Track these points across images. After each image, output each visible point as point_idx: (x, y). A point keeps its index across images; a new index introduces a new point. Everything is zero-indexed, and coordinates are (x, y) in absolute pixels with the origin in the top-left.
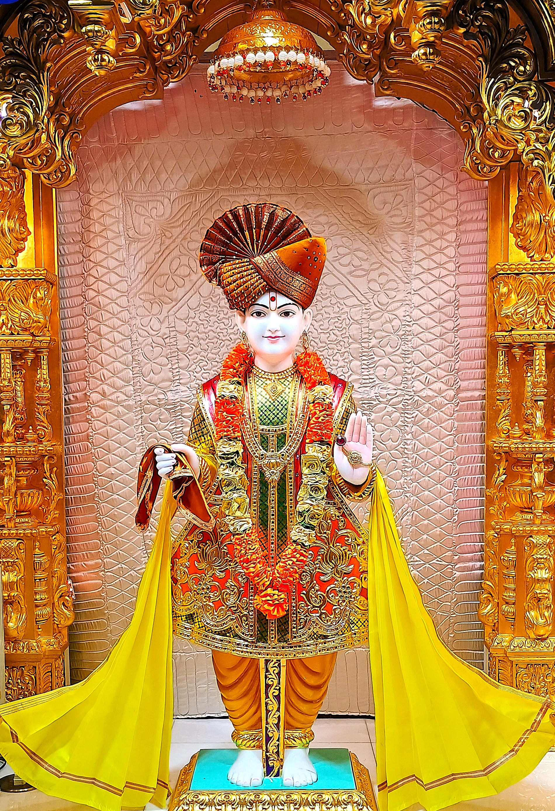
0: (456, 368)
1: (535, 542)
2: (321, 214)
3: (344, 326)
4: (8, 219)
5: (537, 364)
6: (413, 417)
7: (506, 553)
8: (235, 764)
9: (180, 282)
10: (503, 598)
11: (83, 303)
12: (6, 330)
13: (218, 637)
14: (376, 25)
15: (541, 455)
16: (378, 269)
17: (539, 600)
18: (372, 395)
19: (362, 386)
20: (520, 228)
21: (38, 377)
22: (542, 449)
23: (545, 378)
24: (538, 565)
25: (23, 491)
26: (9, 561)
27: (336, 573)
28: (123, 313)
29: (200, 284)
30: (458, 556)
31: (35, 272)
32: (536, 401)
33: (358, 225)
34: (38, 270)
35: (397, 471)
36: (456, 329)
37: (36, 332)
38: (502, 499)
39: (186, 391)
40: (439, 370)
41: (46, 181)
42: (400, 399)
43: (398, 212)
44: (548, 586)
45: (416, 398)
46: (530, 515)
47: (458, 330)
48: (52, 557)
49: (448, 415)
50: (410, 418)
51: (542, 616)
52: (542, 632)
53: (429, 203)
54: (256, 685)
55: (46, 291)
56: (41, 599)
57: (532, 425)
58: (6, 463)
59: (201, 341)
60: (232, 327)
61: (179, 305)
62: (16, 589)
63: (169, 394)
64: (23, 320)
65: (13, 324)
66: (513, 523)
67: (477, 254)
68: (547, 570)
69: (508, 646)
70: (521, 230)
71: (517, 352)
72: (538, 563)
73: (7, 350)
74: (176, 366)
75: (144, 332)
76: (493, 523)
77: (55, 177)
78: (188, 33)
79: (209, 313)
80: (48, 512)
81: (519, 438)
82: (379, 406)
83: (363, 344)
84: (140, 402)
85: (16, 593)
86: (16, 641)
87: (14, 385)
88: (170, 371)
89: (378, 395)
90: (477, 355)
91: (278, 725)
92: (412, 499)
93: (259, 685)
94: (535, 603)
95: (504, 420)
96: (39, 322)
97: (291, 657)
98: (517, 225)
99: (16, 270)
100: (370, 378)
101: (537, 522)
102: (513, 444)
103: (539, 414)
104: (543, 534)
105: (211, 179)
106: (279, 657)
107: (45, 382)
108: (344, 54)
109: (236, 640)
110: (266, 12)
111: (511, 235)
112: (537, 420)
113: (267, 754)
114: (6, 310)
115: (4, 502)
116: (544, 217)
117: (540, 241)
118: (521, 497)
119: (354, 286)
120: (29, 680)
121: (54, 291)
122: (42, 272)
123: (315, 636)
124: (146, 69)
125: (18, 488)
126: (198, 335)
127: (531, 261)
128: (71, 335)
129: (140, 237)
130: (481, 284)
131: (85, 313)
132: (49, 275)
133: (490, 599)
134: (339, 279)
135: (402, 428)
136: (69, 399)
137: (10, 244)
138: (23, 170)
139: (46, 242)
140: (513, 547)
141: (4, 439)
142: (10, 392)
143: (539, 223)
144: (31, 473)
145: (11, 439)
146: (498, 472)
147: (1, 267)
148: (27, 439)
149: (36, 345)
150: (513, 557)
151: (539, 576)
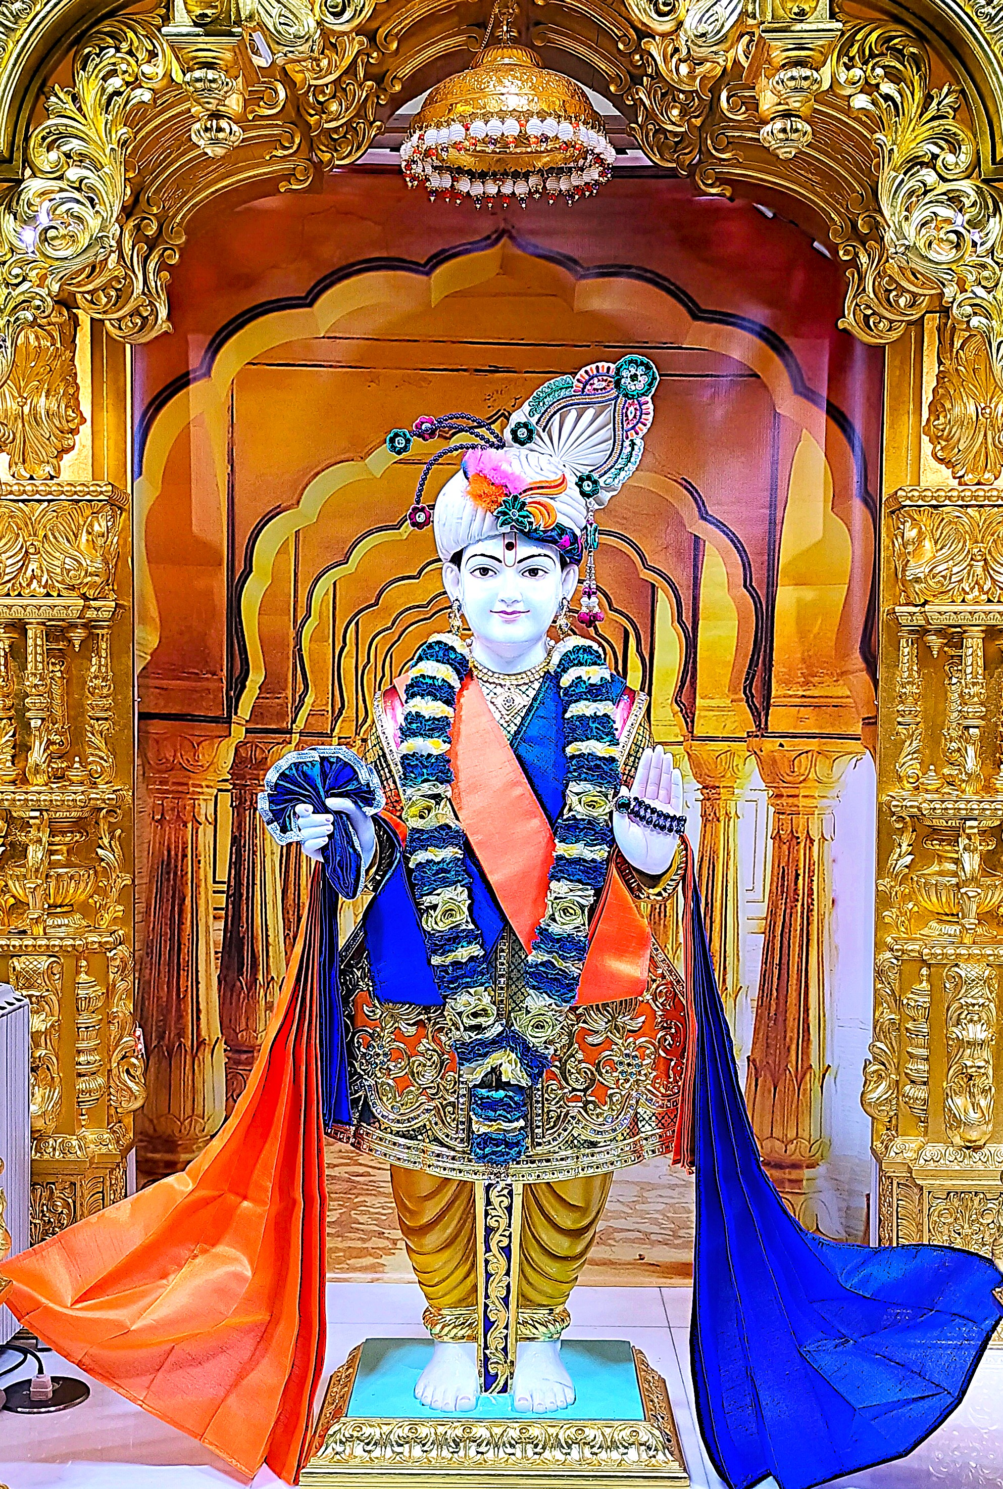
1: (963, 975)
4: (47, 397)
7: (912, 993)
8: (427, 1369)
10: (906, 1074)
12: (37, 589)
13: (402, 1141)
14: (696, 77)
15: (975, 823)
17: (971, 1077)
20: (941, 427)
21: (93, 670)
22: (976, 812)
23: (983, 687)
24: (969, 1017)
25: (60, 870)
26: (33, 995)
27: (614, 1031)
31: (92, 488)
32: (967, 728)
34: (97, 485)
37: (91, 593)
38: (907, 898)
41: (114, 332)
44: (986, 1054)
46: (954, 928)
48: (110, 990)
51: (976, 1106)
52: (973, 1134)
54: (468, 1225)
55: (109, 521)
56: (89, 1063)
57: (960, 770)
58: (31, 821)
62: (43, 1045)
64: (69, 570)
65: (51, 577)
66: (926, 941)
68: (985, 1026)
69: (916, 1159)
70: (943, 430)
71: (934, 641)
72: (969, 1015)
73: (38, 623)
76: (890, 940)
77: (131, 325)
78: (369, 83)
80: (105, 907)
81: (937, 791)
85: (44, 1052)
86: (41, 1138)
87: (49, 685)
91: (506, 1300)
93: (474, 1228)
94: (962, 1083)
95: (911, 759)
96: (97, 576)
97: (532, 1179)
98: (936, 423)
99: (59, 484)
101: (967, 940)
102: (925, 802)
103: (971, 750)
104: (978, 961)
106: (510, 1179)
108: (637, 123)
109: (434, 1147)
110: (505, 50)
111: (925, 439)
112: (969, 760)
113: (487, 1352)
114: (39, 553)
115: (27, 891)
116: (982, 409)
117: (975, 450)
118: (938, 896)
120: (64, 1208)
121: (125, 521)
122: (104, 489)
123: (576, 1142)
124: (293, 143)
125: (52, 865)
127: (960, 484)
132: (117, 495)
133: (884, 1075)
137: (48, 439)
138: (74, 311)
139: (112, 436)
140: (924, 984)
141: (30, 778)
142: (42, 695)
143: (974, 419)
144: (75, 839)
145: (41, 779)
146: (898, 850)
147: (32, 478)
148: (70, 780)
149: (91, 614)
150: (924, 1000)
151: (971, 1036)
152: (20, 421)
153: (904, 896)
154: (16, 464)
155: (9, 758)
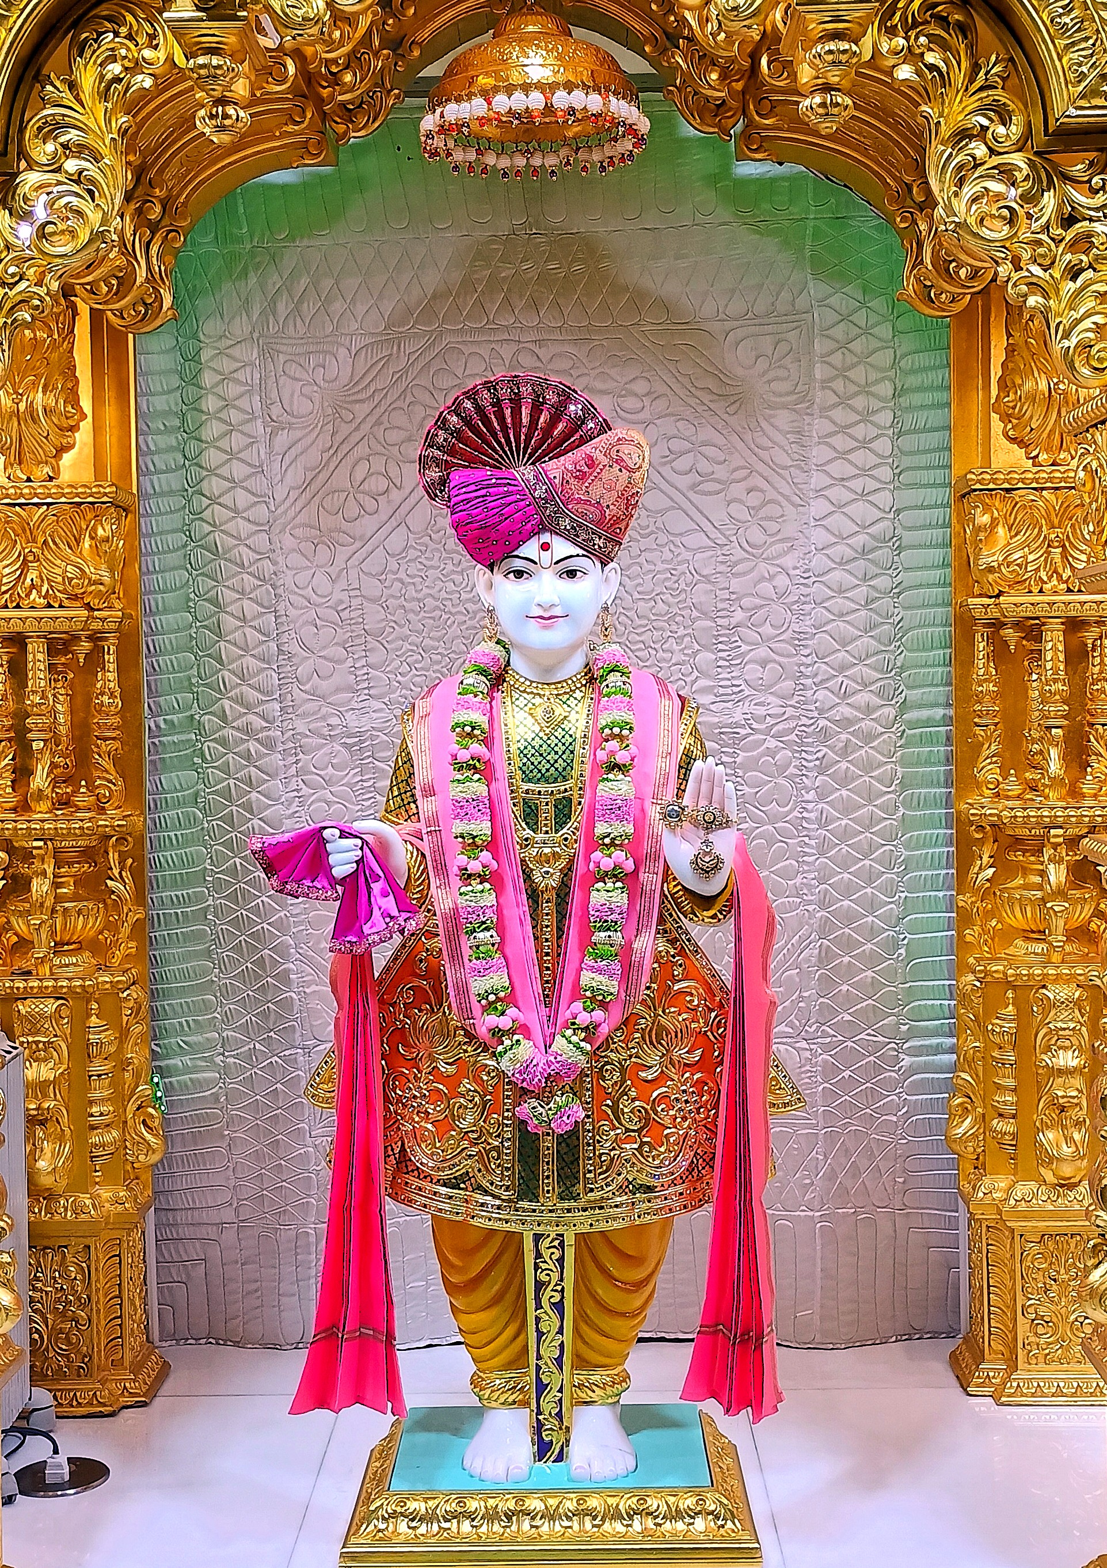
0: (899, 664)
1: (1052, 997)
2: (637, 377)
3: (683, 586)
4: (44, 392)
5: (1048, 658)
6: (817, 759)
7: (997, 1018)
8: (475, 1439)
9: (370, 504)
10: (993, 1106)
11: (185, 546)
12: (37, 599)
13: (443, 1190)
14: (734, 40)
15: (1060, 831)
16: (745, 478)
17: (1063, 1109)
18: (738, 717)
19: (718, 699)
20: (1011, 404)
21: (98, 686)
22: (1061, 819)
23: (1064, 685)
24: (1059, 1043)
25: (66, 905)
26: (40, 1042)
27: (669, 1066)
28: (259, 564)
29: (408, 509)
30: (907, 1027)
31: (94, 490)
32: (1049, 728)
33: (706, 398)
34: (100, 486)
35: (788, 862)
36: (898, 590)
37: (95, 602)
38: (989, 914)
39: (381, 710)
40: (864, 669)
41: (115, 321)
42: (793, 725)
43: (782, 373)
44: (1078, 1082)
45: (822, 723)
46: (1041, 946)
47: (900, 594)
48: (124, 1034)
49: (883, 755)
50: (811, 761)
51: (1069, 1140)
52: (1067, 1170)
53: (841, 356)
54: (517, 1281)
55: (114, 524)
56: (102, 1115)
57: (1043, 774)
58: (35, 852)
59: (411, 616)
60: (468, 589)
61: (368, 547)
62: (52, 1095)
63: (348, 715)
64: (70, 580)
65: (52, 587)
66: (1011, 961)
67: (934, 450)
68: (1077, 1052)
69: (1005, 1200)
70: (1014, 408)
71: (1010, 634)
72: (1057, 1040)
73: (38, 637)
74: (363, 662)
75: (300, 599)
76: (971, 960)
77: (134, 314)
78: (385, 52)
79: (425, 562)
80: (117, 944)
81: (1019, 797)
82: (751, 738)
83: (720, 621)
84: (292, 732)
85: (53, 1103)
86: (50, 1196)
87: (51, 703)
88: (351, 673)
89: (749, 716)
90: (936, 639)
91: (559, 1361)
92: (818, 915)
93: (523, 1283)
94: (1054, 1115)
95: (990, 764)
96: (101, 584)
97: (586, 1229)
98: (1006, 399)
99: (58, 486)
100: (733, 685)
101: (1056, 958)
102: (1006, 810)
103: (1054, 753)
104: (1068, 982)
105: (428, 311)
106: (560, 1230)
107: (112, 695)
108: (674, 88)
109: (478, 1196)
110: (529, 17)
111: (995, 417)
112: (1052, 764)
113: (541, 1417)
114: (38, 560)
115: (32, 927)
116: (1055, 384)
117: (1048, 428)
118: (1023, 912)
119: (701, 513)
120: (77, 1273)
121: (130, 523)
122: (108, 490)
123: (631, 1186)
124: (305, 117)
125: (59, 899)
126: (404, 603)
127: (1034, 465)
128: (160, 605)
129: (294, 420)
130: (942, 506)
131: (190, 563)
132: (122, 495)
133: (969, 1107)
134: (672, 499)
135: (797, 780)
136: (157, 726)
137: (46, 438)
138: (72, 298)
139: (115, 432)
140: (1011, 1007)
141: (32, 805)
142: (44, 715)
143: (1047, 395)
144: (83, 870)
145: (44, 806)
146: (979, 862)
147: (29, 480)
148: (76, 806)
149: (95, 626)
150: (1010, 1026)
151: (1062, 1064)
152: (15, 419)
153: (986, 912)
154: (12, 465)
155: (9, 783)
